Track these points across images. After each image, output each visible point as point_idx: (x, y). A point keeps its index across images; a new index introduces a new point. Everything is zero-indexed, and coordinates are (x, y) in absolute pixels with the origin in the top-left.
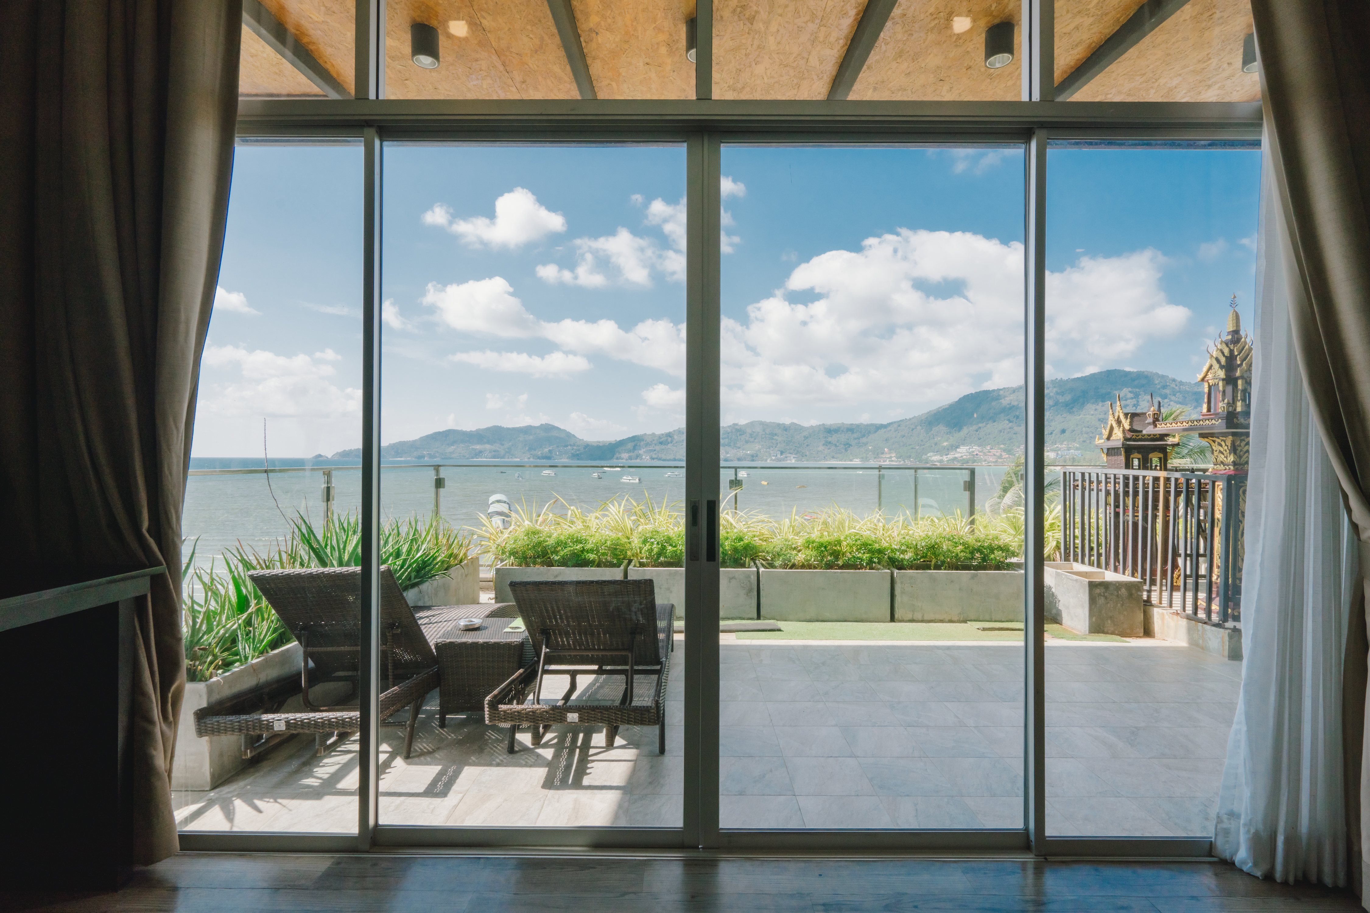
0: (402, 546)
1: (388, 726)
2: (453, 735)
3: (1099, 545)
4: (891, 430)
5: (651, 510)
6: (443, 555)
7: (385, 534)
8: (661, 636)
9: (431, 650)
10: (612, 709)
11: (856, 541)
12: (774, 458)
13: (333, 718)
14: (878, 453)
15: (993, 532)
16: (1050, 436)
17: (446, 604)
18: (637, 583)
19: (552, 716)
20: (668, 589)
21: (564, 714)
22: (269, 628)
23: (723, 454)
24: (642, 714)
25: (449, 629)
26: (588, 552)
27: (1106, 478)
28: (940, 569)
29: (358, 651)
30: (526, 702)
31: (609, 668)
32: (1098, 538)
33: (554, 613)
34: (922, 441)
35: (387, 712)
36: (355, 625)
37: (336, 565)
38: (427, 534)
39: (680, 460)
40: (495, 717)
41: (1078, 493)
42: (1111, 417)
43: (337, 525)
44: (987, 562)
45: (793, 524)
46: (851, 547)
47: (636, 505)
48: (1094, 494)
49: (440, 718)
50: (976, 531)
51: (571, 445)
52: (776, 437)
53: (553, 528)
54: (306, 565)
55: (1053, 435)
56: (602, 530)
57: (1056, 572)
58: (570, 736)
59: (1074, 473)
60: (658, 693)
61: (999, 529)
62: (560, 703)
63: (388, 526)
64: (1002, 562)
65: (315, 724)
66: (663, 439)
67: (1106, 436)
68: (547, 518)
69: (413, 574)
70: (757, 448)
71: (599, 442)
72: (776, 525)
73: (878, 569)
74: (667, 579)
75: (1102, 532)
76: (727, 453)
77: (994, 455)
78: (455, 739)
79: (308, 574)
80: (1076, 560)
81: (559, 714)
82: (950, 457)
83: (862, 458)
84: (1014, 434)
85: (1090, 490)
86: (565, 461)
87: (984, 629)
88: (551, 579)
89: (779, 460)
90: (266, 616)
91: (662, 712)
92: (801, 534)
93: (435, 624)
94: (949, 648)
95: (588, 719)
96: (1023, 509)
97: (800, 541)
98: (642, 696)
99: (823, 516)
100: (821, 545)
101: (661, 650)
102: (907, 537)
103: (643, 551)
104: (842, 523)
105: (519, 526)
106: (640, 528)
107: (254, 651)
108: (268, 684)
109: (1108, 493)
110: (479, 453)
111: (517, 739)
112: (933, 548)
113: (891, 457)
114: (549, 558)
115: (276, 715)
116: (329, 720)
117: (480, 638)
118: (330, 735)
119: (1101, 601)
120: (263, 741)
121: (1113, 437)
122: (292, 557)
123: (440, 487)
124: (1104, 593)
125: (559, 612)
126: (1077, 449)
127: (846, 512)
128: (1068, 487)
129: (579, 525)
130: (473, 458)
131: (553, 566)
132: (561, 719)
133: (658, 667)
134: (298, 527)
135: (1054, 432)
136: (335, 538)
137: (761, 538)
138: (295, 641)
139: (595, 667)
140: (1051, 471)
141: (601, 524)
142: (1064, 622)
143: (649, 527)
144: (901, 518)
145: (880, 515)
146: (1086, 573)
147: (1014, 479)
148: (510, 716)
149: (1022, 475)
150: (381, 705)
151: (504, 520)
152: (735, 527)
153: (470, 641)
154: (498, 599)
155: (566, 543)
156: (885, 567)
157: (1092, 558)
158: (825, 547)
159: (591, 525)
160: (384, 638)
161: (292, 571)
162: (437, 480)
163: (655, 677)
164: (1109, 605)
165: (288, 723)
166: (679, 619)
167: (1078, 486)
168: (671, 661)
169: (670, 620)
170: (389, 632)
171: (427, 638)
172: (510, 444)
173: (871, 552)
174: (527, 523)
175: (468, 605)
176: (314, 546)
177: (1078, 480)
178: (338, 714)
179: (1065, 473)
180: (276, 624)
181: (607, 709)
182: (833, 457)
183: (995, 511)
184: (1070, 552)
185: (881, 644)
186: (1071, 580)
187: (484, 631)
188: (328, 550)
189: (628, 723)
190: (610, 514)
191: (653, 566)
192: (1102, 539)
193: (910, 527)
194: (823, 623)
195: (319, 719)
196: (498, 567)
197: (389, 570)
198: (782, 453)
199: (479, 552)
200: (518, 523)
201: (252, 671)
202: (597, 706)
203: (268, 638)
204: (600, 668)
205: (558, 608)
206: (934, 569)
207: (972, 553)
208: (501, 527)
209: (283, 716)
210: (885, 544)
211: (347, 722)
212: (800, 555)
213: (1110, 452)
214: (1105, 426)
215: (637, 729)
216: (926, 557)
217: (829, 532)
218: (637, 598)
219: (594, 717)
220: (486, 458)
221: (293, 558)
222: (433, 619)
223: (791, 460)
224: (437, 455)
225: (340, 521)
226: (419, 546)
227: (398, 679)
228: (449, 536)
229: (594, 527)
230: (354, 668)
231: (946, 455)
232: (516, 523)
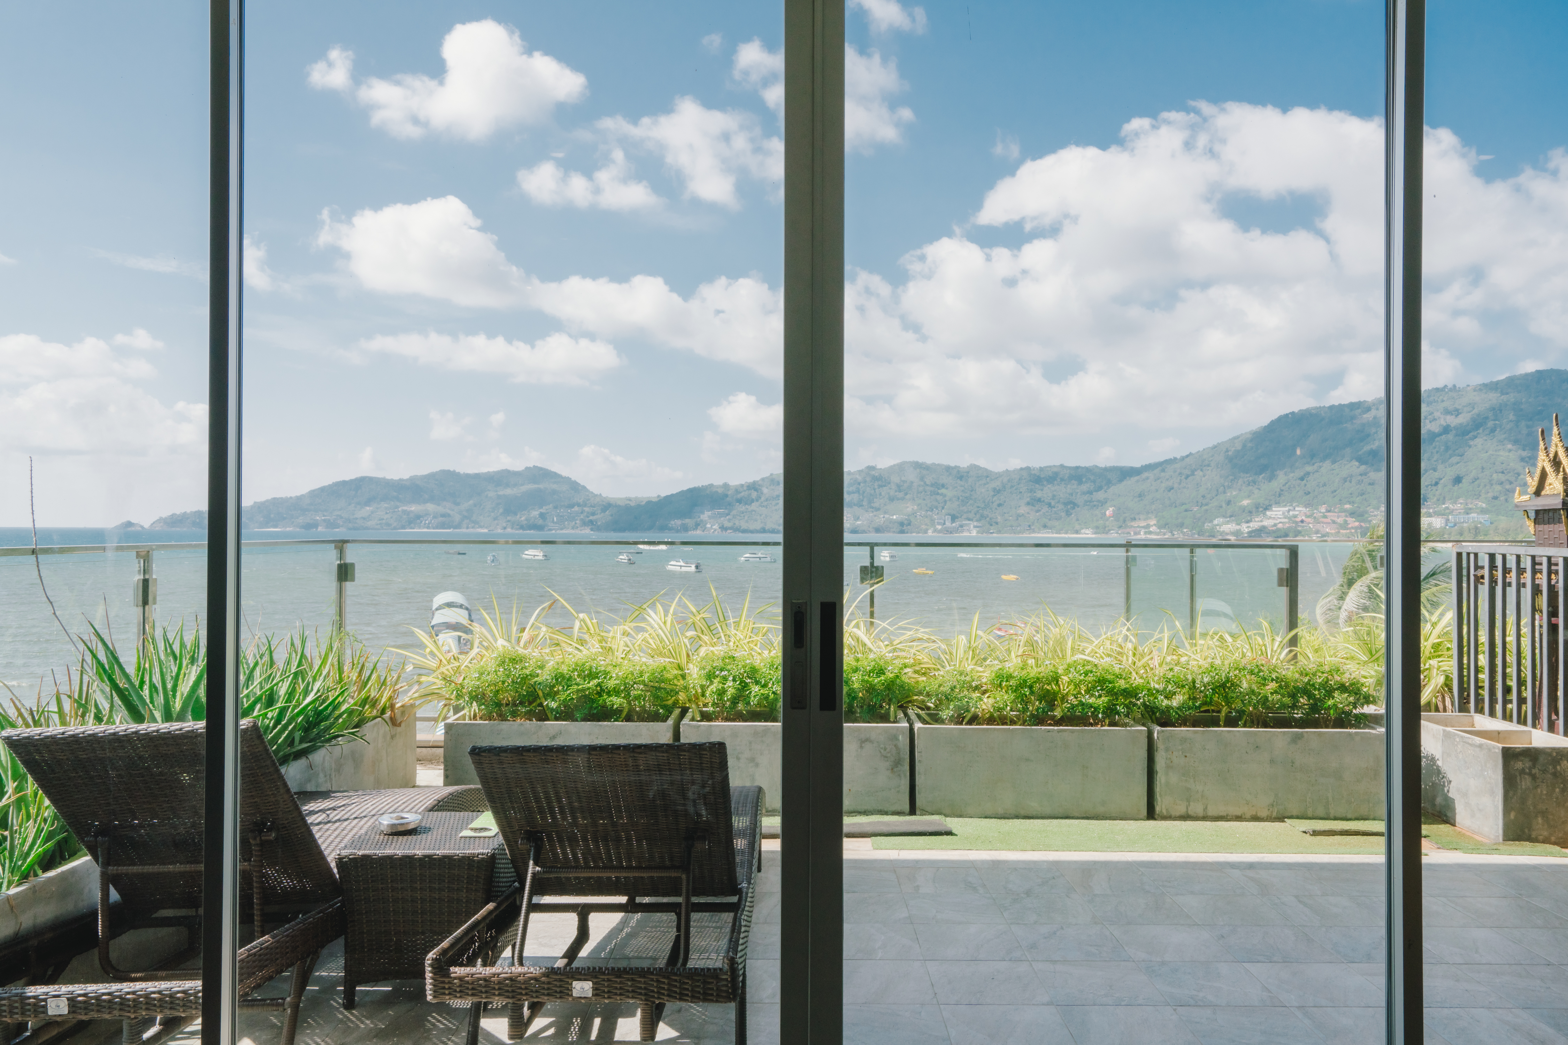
0: (277, 684)
1: (253, 1006)
2: (368, 1022)
3: (1521, 683)
4: (1147, 478)
5: (722, 619)
6: (352, 701)
7: (247, 664)
8: (740, 844)
9: (329, 869)
10: (652, 973)
11: (1086, 674)
12: (939, 527)
13: (154, 993)
14: (1123, 519)
15: (1330, 660)
16: (1434, 488)
17: (357, 787)
18: (697, 748)
19: (546, 986)
20: (752, 760)
21: (568, 983)
22: (39, 831)
23: (849, 520)
24: (705, 982)
25: (363, 831)
26: (609, 694)
27: (1534, 563)
28: (1236, 725)
29: (200, 872)
30: (499, 962)
31: (647, 900)
32: (1519, 671)
33: (549, 802)
34: (1203, 497)
35: (251, 982)
36: (194, 825)
37: (159, 719)
38: (324, 663)
39: (773, 531)
40: (444, 988)
41: (1484, 590)
42: (1542, 455)
43: (161, 646)
44: (1320, 713)
45: (974, 645)
46: (1077, 686)
47: (694, 610)
48: (1512, 591)
49: (345, 992)
50: (1300, 657)
51: (579, 505)
52: (943, 491)
53: (547, 651)
54: (105, 719)
55: (1440, 486)
56: (634, 655)
57: (1444, 731)
58: (576, 1022)
59: (1476, 555)
60: (734, 944)
61: (1342, 654)
62: (560, 963)
63: (252, 648)
64: (1348, 714)
65: (121, 1004)
66: (742, 494)
67: (1534, 489)
68: (537, 635)
69: (298, 735)
70: (910, 509)
71: (630, 500)
72: (944, 646)
73: (1125, 725)
74: (750, 743)
75: (1527, 663)
76: (858, 519)
77: (1334, 522)
78: (371, 1029)
79: (111, 734)
80: (1479, 710)
81: (558, 984)
82: (1255, 525)
83: (1097, 527)
84: (1370, 484)
85: (1506, 585)
86: (568, 532)
87: (1315, 833)
88: (544, 742)
89: (949, 531)
90: (33, 811)
91: (741, 979)
92: (988, 662)
93: (337, 824)
94: (1251, 866)
95: (609, 992)
96: (1383, 617)
97: (986, 676)
98: (705, 951)
99: (1027, 629)
100: (1023, 684)
101: (738, 869)
102: (1176, 669)
103: (708, 693)
104: (1060, 642)
105: (487, 649)
106: (703, 651)
107: (12, 873)
108: (37, 932)
109: (1536, 590)
110: (415, 520)
111: (482, 1029)
112: (1225, 687)
113: (1148, 526)
114: (541, 705)
115: (52, 987)
116: (147, 996)
117: (417, 848)
118: (149, 1022)
119: (1525, 783)
120: (29, 1034)
121: (1547, 491)
122: (80, 705)
123: (346, 580)
124: (1530, 769)
125: (559, 801)
126: (1483, 511)
127: (1068, 623)
128: (1465, 579)
129: (594, 647)
130: (403, 527)
131: (547, 719)
132: (561, 992)
133: (734, 899)
134: (92, 652)
135: (1442, 482)
136: (157, 670)
137: (917, 668)
138: (86, 855)
139: (623, 899)
140: (1434, 550)
141: (633, 644)
142: (1459, 819)
143: (719, 650)
144: (1166, 635)
145: (1128, 630)
146: (1499, 733)
147: (1369, 564)
148: (470, 987)
149: (1382, 557)
150: (241, 968)
151: (460, 637)
152: (870, 650)
153: (400, 852)
154: (449, 779)
155: (570, 679)
156: (1137, 722)
157: (1509, 706)
158: (1031, 687)
159: (614, 647)
160: (245, 849)
161: (81, 729)
162: (340, 567)
163: (727, 917)
164: (1539, 790)
165: (72, 1001)
166: (771, 813)
167: (1482, 577)
168: (757, 889)
169: (756, 815)
170: (255, 839)
171: (323, 847)
172: (471, 502)
173: (1111, 692)
174: (501, 642)
175: (397, 790)
176: (121, 685)
177: (1482, 568)
178: (163, 985)
179: (1459, 555)
180: (53, 825)
181: (643, 973)
182: (1045, 526)
183: (1332, 622)
184: (1469, 695)
185: (1130, 859)
186: (1471, 745)
187: (424, 836)
188: (146, 693)
189: (681, 999)
190: (648, 628)
191: (727, 719)
192: (1527, 673)
193: (1181, 651)
194: (1028, 821)
195: (128, 993)
196: (449, 721)
197: (255, 727)
198: (954, 518)
199: (416, 695)
200: (485, 644)
201: (7, 908)
202: (625, 969)
203: (38, 850)
204: (631, 900)
205: (557, 794)
206: (1225, 726)
207: (1293, 696)
208: (455, 650)
209: (64, 989)
210: (1137, 681)
211: (178, 998)
212: (985, 700)
213: (1541, 516)
214: (1532, 469)
215: (696, 1010)
216: (1210, 703)
217: (1036, 659)
218: (697, 776)
219: (621, 988)
220: (428, 528)
221: (82, 705)
222: (334, 816)
223: (969, 531)
224: (340, 522)
225: (166, 640)
226: (308, 684)
227: (269, 923)
228: (363, 666)
229: (621, 650)
230: (192, 902)
231: (1247, 522)
232: (480, 643)
